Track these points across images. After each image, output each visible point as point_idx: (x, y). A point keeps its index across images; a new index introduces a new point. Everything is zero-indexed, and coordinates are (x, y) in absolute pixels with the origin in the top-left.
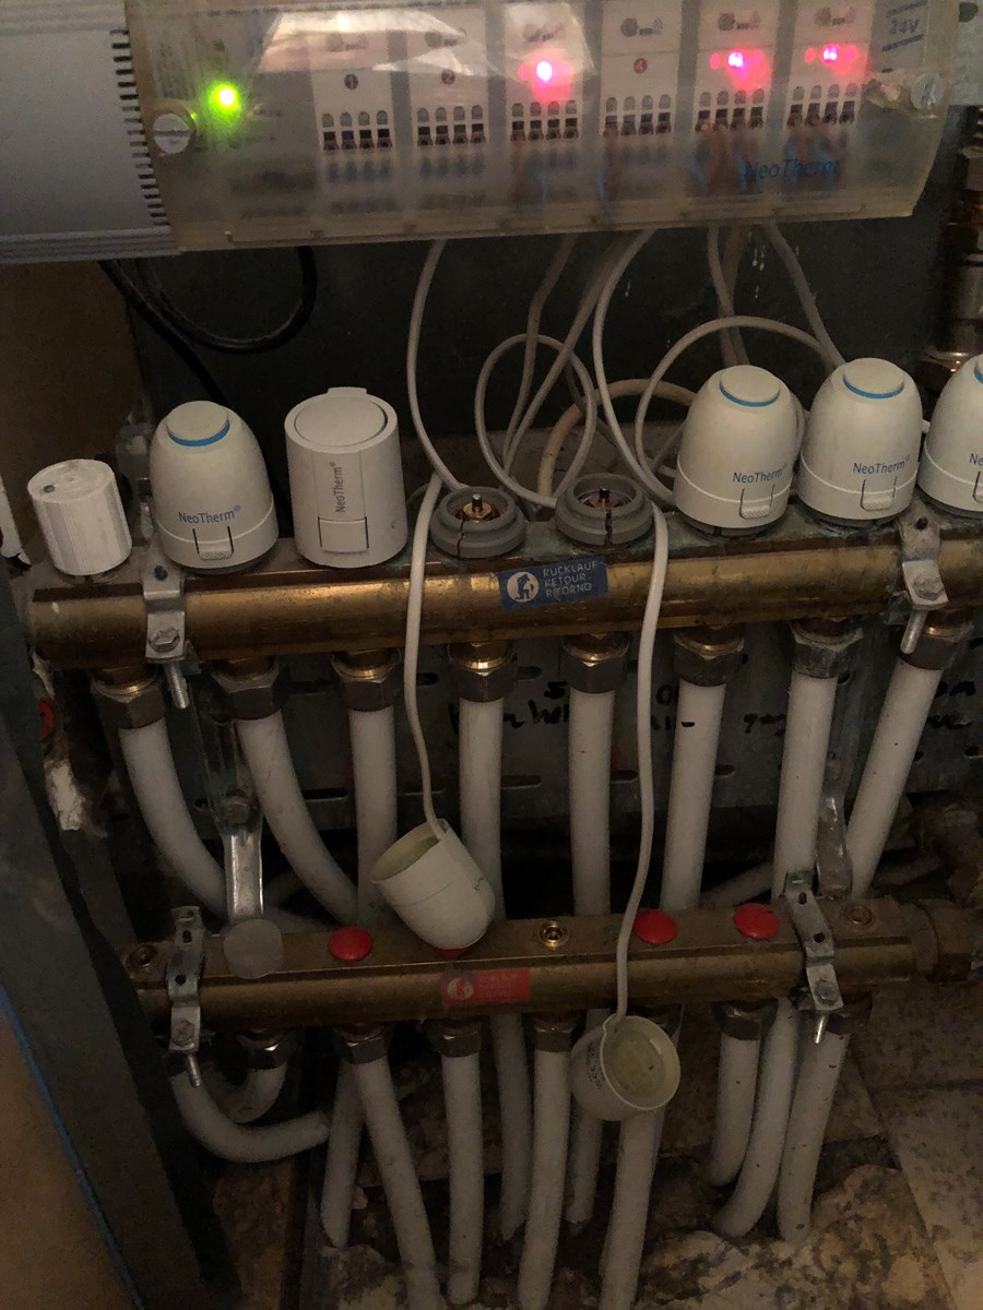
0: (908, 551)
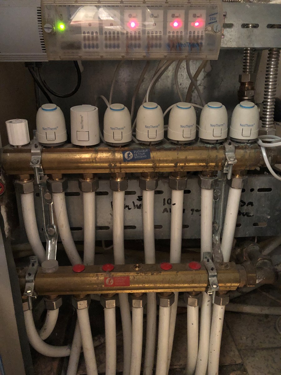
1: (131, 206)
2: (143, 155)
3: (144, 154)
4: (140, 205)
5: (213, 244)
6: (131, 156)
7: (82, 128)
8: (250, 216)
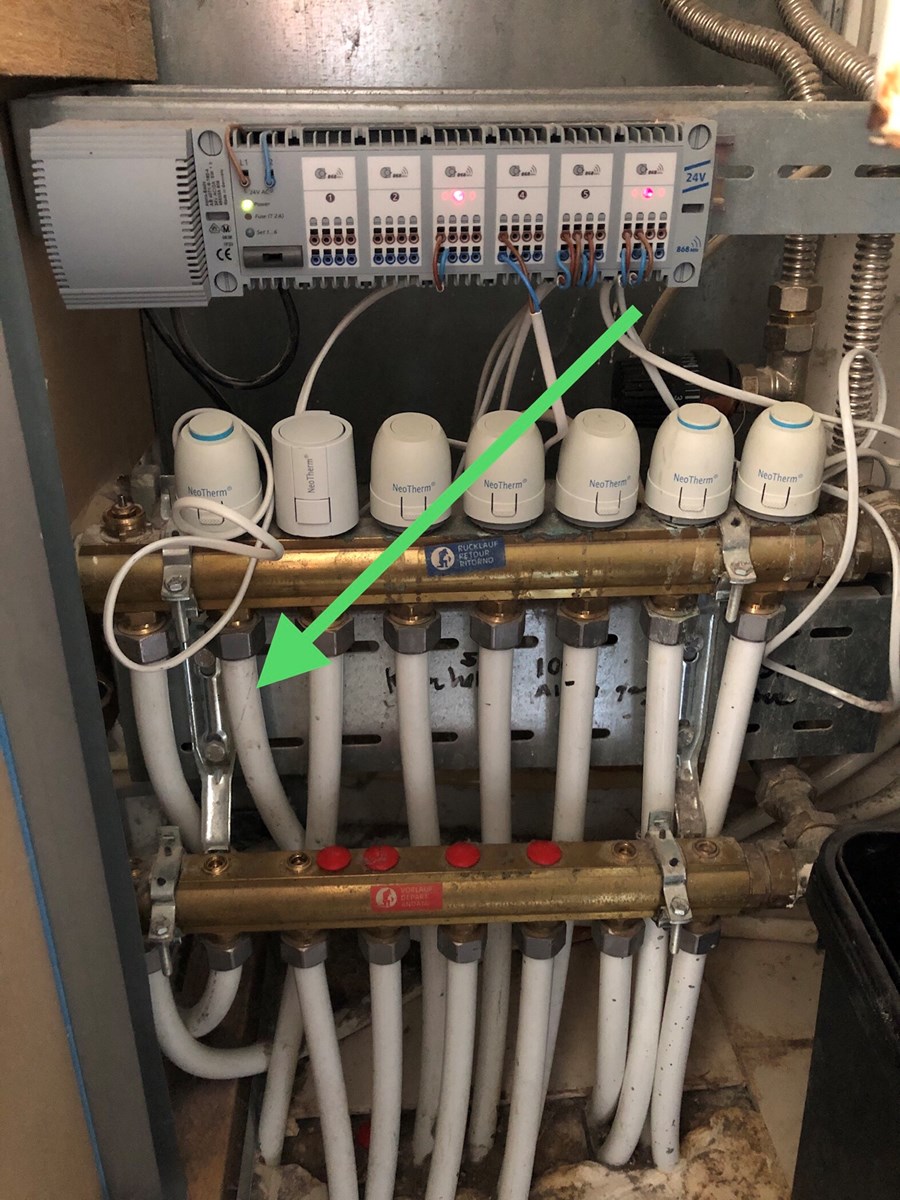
0: (727, 541)
1: (444, 678)
2: (485, 557)
3: (487, 552)
4: (470, 677)
5: (679, 785)
6: (450, 559)
7: (311, 490)
8: (787, 703)
